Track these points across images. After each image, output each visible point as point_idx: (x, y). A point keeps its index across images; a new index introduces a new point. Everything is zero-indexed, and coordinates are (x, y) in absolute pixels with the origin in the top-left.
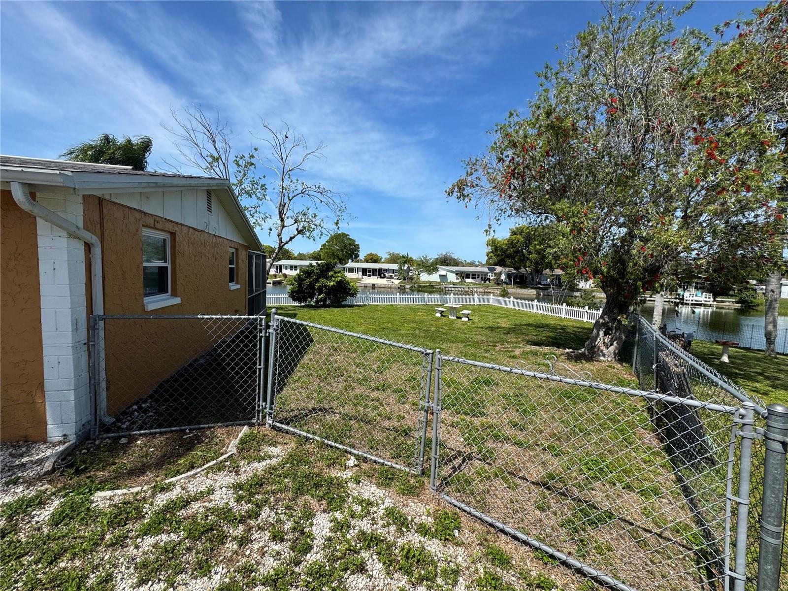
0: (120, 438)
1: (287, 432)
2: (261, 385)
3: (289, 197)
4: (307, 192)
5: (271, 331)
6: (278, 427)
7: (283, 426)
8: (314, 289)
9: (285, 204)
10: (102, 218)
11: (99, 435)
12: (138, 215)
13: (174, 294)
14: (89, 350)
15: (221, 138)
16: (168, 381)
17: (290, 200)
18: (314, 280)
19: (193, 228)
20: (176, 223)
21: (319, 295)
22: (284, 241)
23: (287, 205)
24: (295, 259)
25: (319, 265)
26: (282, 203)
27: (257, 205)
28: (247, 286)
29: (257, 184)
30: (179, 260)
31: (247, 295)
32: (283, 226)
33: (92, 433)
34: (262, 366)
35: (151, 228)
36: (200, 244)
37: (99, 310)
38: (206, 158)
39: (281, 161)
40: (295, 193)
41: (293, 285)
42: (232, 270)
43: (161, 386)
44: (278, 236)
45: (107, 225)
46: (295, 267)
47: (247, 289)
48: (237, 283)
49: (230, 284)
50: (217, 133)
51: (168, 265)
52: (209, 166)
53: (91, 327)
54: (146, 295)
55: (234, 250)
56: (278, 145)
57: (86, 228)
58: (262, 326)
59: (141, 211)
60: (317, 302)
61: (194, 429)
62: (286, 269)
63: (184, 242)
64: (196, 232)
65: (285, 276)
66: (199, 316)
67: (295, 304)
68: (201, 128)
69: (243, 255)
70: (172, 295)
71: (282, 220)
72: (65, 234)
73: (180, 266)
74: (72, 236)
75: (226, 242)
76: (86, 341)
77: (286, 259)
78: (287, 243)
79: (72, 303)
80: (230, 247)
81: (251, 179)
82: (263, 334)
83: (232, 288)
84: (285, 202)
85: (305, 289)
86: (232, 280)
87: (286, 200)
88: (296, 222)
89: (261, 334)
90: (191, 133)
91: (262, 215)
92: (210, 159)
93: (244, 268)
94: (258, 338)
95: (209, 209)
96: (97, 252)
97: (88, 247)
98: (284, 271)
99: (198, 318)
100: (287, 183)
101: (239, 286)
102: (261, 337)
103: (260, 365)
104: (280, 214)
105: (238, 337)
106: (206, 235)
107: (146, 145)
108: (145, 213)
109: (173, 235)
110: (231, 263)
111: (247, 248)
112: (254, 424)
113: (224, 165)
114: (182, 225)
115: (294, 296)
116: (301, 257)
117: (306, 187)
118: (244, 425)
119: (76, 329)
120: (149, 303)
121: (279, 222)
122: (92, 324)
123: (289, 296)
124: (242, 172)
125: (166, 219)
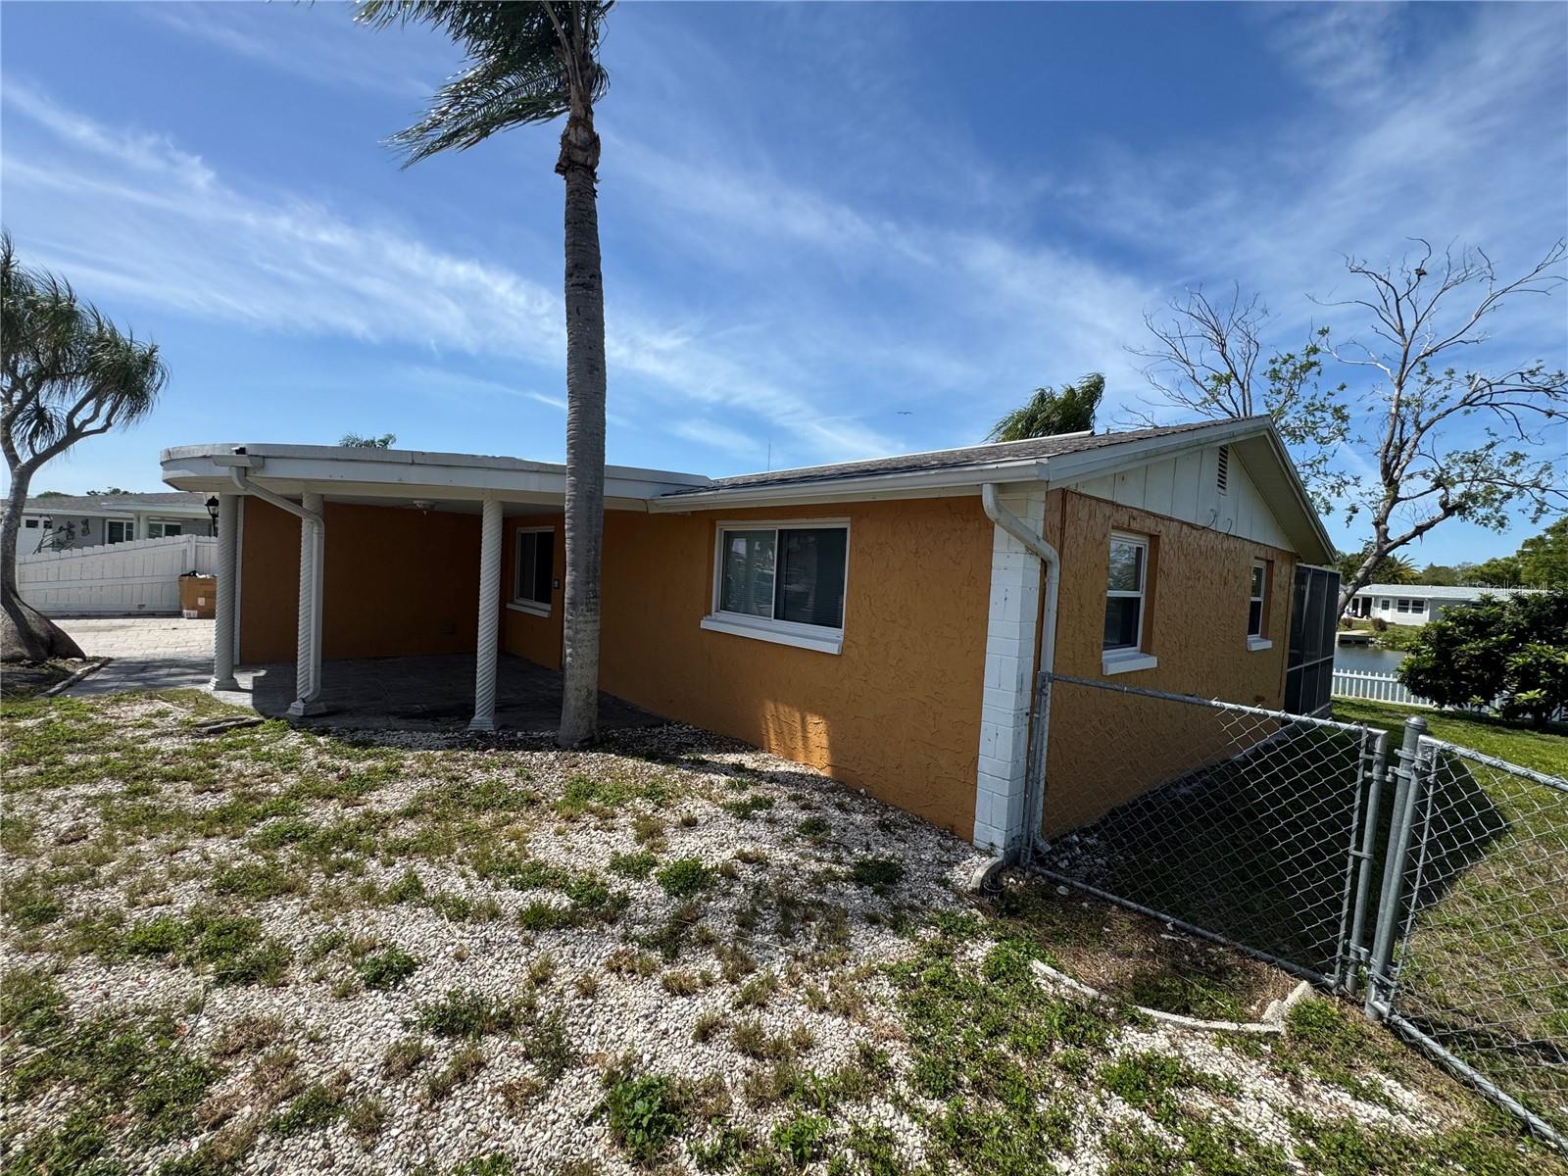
0: (1057, 882)
1: (1442, 1065)
2: (1359, 901)
3: (1417, 423)
4: (1486, 399)
5: (1401, 771)
6: (1410, 1036)
7: (1426, 1039)
8: (1503, 671)
9: (1403, 444)
10: (1063, 521)
11: (1031, 864)
12: (1108, 510)
13: (1147, 650)
14: (1031, 723)
15: (1240, 333)
16: (1124, 809)
17: (1422, 431)
18: (1499, 644)
19: (1189, 525)
20: (1163, 518)
21: (1522, 689)
22: (1394, 535)
23: (1408, 447)
24: (1416, 581)
25: (1520, 601)
26: (1396, 440)
27: (1320, 457)
28: (1288, 644)
29: (1322, 409)
30: (1161, 586)
31: (1286, 665)
32: (1395, 500)
33: (1022, 856)
34: (1365, 853)
35: (1124, 530)
36: (1197, 554)
37: (1048, 666)
38: (1203, 383)
39: (1399, 338)
40: (1442, 409)
41: (1417, 651)
42: (1255, 606)
43: (1113, 813)
44: (1377, 524)
45: (1070, 531)
46: (1418, 605)
47: (1287, 651)
48: (1265, 637)
49: (1251, 638)
50: (1232, 325)
51: (1140, 594)
52: (1209, 398)
53: (1037, 691)
54: (1108, 646)
55: (1261, 565)
56: (1392, 302)
57: (1045, 538)
58: (1373, 753)
59: (1113, 503)
60: (1511, 710)
61: (1184, 930)
62: (1385, 606)
63: (1172, 552)
64: (1194, 532)
65: (1381, 625)
66: (1214, 703)
67: (1420, 705)
68: (1198, 326)
69: (1284, 574)
70: (1142, 651)
71: (1392, 484)
72: (1023, 549)
73: (1161, 597)
74: (1031, 551)
75: (1248, 547)
76: (1028, 710)
77: (1385, 583)
78: (1404, 541)
79: (1020, 651)
80: (1257, 558)
81: (1308, 400)
82: (1375, 773)
83: (1255, 647)
84: (1405, 437)
85: (1463, 668)
86: (1253, 630)
87: (1410, 432)
88: (1437, 486)
89: (1368, 774)
90: (1179, 344)
91: (1332, 480)
92: (1211, 384)
93: (1284, 605)
94: (1360, 780)
95: (1222, 484)
96: (1055, 572)
97: (1045, 565)
98: (1377, 613)
99: (1211, 706)
100: (1413, 387)
101: (1268, 644)
102: (1367, 782)
103: (1359, 848)
104: (1387, 471)
105: (1257, 755)
106: (1212, 535)
107: (1095, 389)
108: (1119, 505)
109: (1154, 539)
110: (1256, 591)
111: (1293, 557)
112: (1330, 989)
113: (1242, 387)
114: (1171, 519)
115: (1415, 680)
116: (1437, 576)
117: (1482, 384)
118: (1302, 977)
119: (1020, 690)
120: (1108, 661)
121: (1382, 491)
122: (1039, 685)
123: (1401, 681)
124: (1285, 390)
125: (1147, 512)
